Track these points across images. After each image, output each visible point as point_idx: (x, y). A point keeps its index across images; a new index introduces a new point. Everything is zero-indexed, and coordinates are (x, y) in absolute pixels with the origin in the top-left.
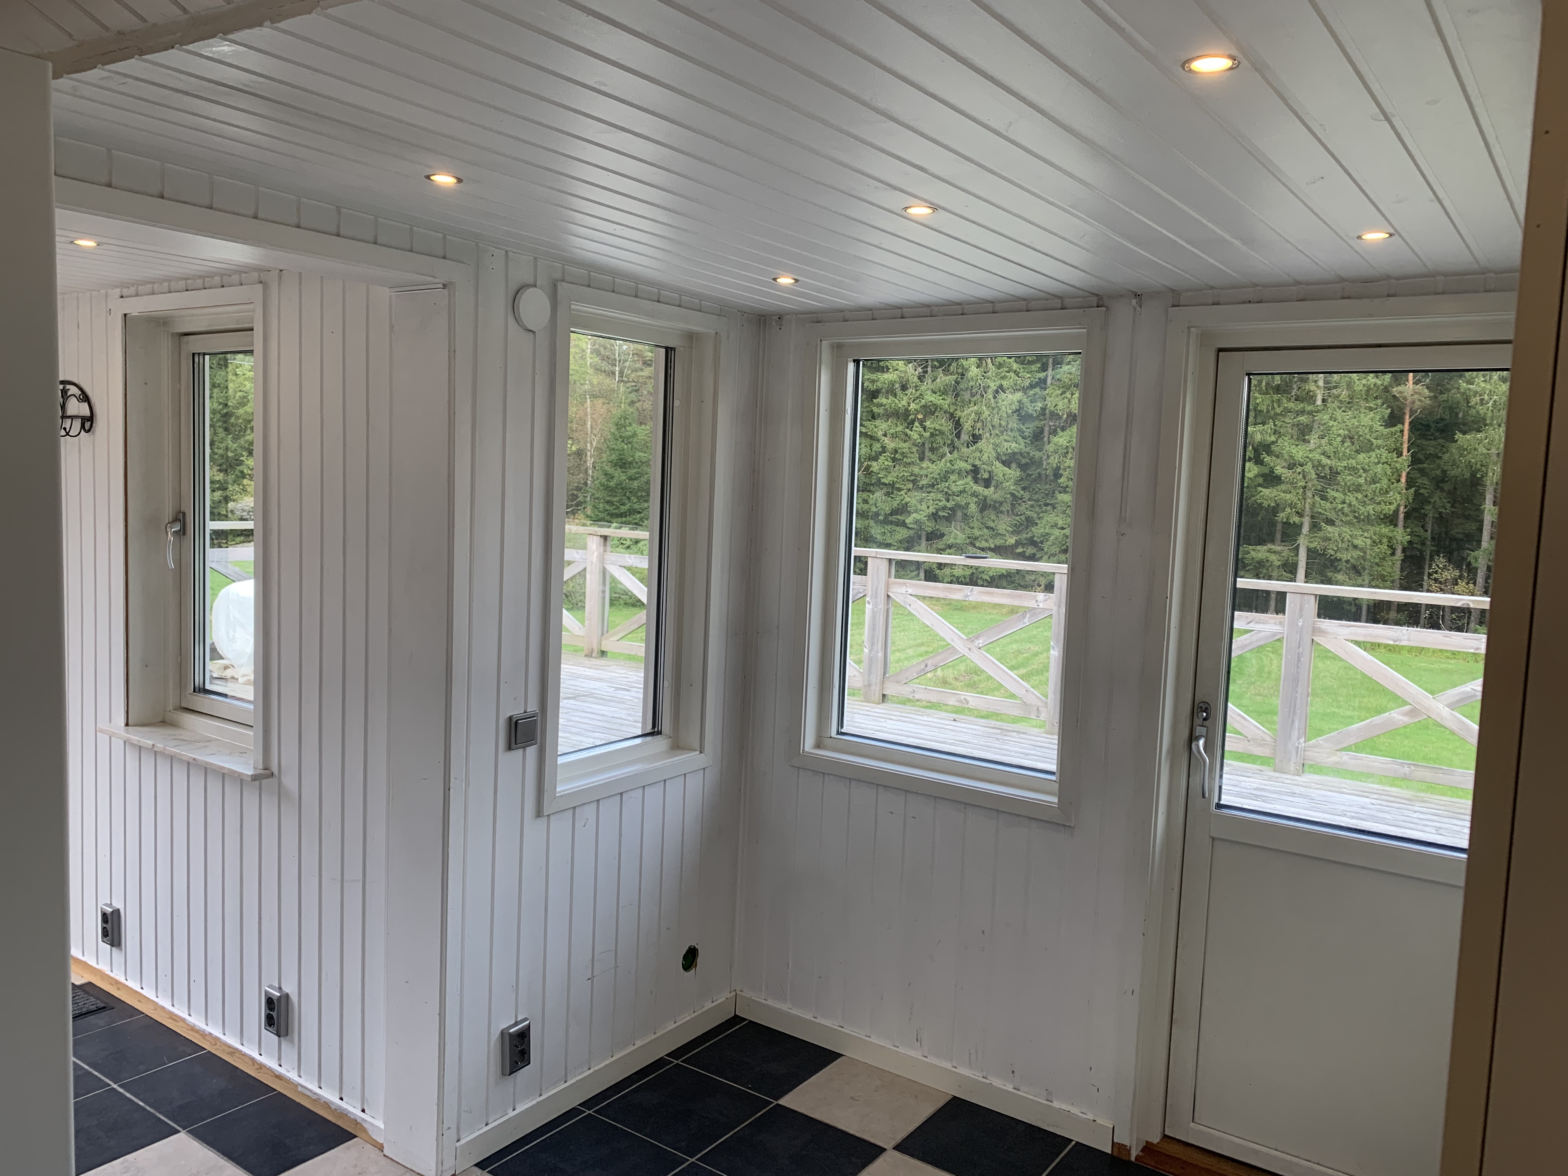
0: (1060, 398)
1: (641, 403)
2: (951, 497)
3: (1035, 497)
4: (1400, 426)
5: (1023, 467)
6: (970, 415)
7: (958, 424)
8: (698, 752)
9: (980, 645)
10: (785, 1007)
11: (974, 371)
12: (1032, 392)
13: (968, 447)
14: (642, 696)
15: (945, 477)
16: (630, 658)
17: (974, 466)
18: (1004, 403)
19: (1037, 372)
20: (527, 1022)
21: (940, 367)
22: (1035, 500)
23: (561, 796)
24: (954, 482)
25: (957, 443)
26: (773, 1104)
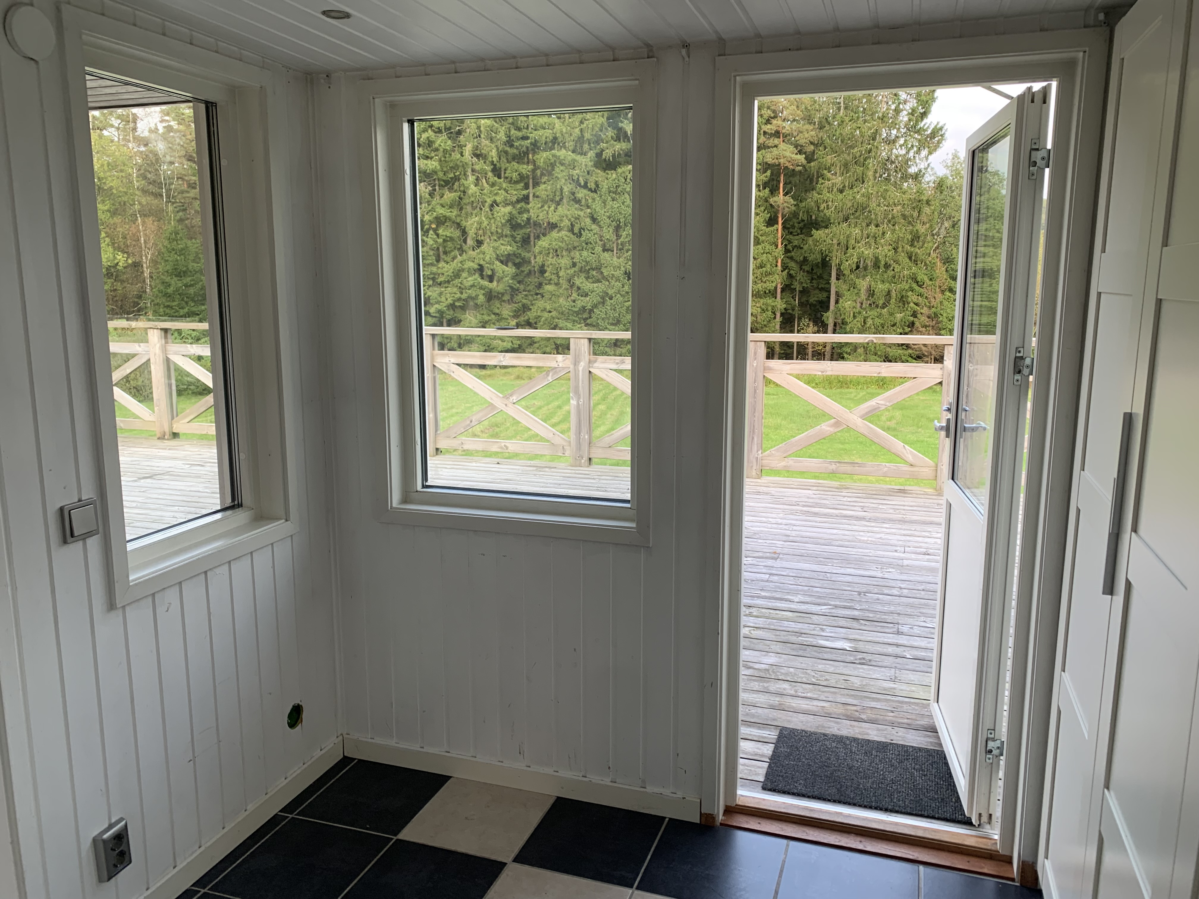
0: (540, 210)
1: (189, 221)
2: (464, 291)
3: (528, 289)
4: (776, 226)
5: (517, 265)
6: (472, 224)
7: (464, 232)
8: (284, 521)
9: (515, 401)
10: (392, 743)
11: (473, 189)
12: (519, 206)
13: (474, 250)
14: (217, 470)
15: (457, 275)
16: (203, 437)
17: (480, 265)
18: (499, 214)
19: (522, 190)
20: (123, 823)
21: (445, 186)
22: (528, 291)
23: (136, 584)
24: (466, 278)
25: (465, 247)
26: (393, 841)
